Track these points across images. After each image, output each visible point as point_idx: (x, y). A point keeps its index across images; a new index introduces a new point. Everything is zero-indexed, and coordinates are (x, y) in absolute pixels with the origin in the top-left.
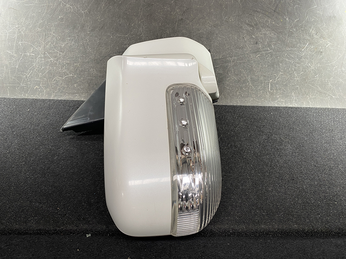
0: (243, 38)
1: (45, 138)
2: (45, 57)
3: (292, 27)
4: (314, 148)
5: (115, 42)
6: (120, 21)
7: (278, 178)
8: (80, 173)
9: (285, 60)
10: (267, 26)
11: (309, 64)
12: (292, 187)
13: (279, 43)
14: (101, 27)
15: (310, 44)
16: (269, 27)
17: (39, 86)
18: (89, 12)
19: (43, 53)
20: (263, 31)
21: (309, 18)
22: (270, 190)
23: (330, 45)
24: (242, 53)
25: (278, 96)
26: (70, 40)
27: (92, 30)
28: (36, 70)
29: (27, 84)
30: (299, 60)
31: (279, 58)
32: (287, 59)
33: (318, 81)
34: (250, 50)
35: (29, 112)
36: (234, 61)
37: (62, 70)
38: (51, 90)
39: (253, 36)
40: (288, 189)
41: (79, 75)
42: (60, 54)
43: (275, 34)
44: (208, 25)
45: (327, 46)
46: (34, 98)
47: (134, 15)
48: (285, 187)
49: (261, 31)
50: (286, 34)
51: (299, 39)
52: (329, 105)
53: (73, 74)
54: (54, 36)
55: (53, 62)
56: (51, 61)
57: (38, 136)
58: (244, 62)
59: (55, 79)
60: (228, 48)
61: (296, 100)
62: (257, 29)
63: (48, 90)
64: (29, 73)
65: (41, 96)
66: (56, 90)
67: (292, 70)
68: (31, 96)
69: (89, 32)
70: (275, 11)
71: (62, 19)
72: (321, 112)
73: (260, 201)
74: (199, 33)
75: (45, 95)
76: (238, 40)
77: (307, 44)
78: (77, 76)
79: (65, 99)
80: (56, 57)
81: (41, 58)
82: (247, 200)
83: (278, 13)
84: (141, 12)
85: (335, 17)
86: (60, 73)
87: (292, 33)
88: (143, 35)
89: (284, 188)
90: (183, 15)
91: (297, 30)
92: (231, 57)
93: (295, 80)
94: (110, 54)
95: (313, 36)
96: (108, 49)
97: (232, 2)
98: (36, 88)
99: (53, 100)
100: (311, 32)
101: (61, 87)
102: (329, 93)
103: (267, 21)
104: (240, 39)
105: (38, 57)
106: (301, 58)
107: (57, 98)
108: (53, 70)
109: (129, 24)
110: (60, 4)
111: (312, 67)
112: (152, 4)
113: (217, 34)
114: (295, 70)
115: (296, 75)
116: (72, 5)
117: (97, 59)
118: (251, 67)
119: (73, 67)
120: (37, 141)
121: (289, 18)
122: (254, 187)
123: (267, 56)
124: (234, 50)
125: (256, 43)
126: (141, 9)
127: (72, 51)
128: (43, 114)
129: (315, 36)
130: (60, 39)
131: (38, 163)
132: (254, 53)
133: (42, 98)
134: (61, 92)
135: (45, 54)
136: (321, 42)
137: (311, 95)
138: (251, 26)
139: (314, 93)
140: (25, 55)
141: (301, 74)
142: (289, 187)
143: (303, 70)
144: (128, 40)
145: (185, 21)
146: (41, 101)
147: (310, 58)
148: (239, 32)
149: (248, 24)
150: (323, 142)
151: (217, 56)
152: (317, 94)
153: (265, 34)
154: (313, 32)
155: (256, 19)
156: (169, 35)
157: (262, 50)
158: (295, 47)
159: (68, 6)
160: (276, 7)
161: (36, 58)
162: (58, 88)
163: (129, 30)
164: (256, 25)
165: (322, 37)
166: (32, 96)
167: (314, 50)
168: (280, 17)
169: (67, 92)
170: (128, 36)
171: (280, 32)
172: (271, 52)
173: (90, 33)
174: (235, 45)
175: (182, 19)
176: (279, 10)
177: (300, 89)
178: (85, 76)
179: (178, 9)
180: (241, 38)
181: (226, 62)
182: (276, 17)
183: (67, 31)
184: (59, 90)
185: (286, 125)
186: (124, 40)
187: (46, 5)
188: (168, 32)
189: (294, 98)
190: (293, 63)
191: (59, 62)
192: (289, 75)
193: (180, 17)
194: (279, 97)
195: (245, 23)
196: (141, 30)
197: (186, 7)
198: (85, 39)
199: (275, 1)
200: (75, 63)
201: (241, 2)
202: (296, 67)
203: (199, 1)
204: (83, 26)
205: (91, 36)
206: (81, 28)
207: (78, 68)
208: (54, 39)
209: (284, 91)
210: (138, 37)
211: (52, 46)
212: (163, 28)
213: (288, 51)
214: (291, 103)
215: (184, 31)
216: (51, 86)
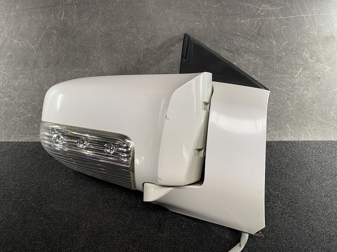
3: (281, 51)
5: (73, 77)
6: (76, 54)
9: (275, 88)
10: (251, 51)
11: (305, 92)
13: (266, 70)
14: (56, 62)
15: (304, 69)
16: (253, 53)
18: (41, 47)
20: (246, 57)
21: (301, 40)
23: (329, 70)
25: (270, 129)
26: (23, 78)
27: (47, 66)
30: (292, 87)
32: (277, 88)
33: (317, 110)
37: (19, 110)
38: (9, 131)
39: (234, 63)
41: (38, 115)
43: (260, 60)
45: (325, 71)
47: (92, 47)
49: (243, 57)
50: (273, 59)
51: (290, 64)
52: (332, 136)
53: (31, 114)
54: (5, 75)
55: (8, 102)
56: (5, 101)
59: (13, 120)
61: (292, 133)
62: (239, 54)
63: (7, 131)
66: (15, 132)
67: (285, 99)
69: (43, 68)
70: (258, 34)
71: (11, 56)
74: (170, 63)
75: (5, 137)
77: (301, 70)
78: (36, 115)
79: (26, 141)
80: (10, 96)
83: (263, 36)
84: (99, 43)
85: (333, 37)
86: (17, 113)
87: (281, 58)
88: (105, 68)
90: (149, 43)
91: (287, 54)
93: (289, 110)
95: (307, 60)
97: (206, 26)
99: (12, 142)
100: (305, 56)
101: (21, 128)
102: (332, 123)
103: (250, 46)
106: (294, 86)
107: (17, 140)
108: (10, 111)
109: (87, 57)
110: (6, 40)
111: (309, 95)
112: (111, 34)
114: (288, 99)
115: (290, 104)
116: (20, 40)
119: (30, 106)
121: (276, 41)
126: (99, 40)
127: (28, 90)
129: (310, 60)
130: (12, 78)
134: (22, 133)
136: (317, 66)
137: (310, 126)
138: (231, 52)
139: (313, 124)
141: (296, 103)
143: (297, 99)
144: (88, 74)
145: (152, 50)
147: (306, 85)
149: (227, 50)
152: (318, 124)
153: (249, 60)
154: (307, 56)
155: (236, 44)
156: (135, 66)
158: (287, 74)
159: (15, 41)
160: (260, 30)
162: (17, 129)
163: (88, 63)
164: (237, 50)
165: (318, 60)
167: (310, 77)
168: (265, 40)
169: (28, 133)
170: (88, 70)
171: (267, 57)
173: (44, 70)
175: (147, 48)
176: (263, 33)
177: (295, 120)
179: (141, 37)
182: (261, 41)
183: (19, 69)
184: (19, 131)
185: (277, 169)
186: (84, 75)
188: (133, 64)
189: (289, 130)
190: (285, 91)
191: (15, 101)
192: (281, 105)
193: (145, 47)
194: (272, 129)
195: (224, 49)
196: (101, 62)
197: (151, 35)
198: (39, 76)
199: (258, 22)
200: (33, 102)
201: (216, 25)
202: (289, 95)
203: (165, 27)
204: (35, 63)
205: (46, 72)
206: (33, 65)
207: (36, 107)
208: (6, 78)
209: (277, 123)
210: (100, 71)
211: (4, 85)
212: (127, 60)
213: (277, 77)
214: (286, 136)
215: (151, 62)
216: (10, 127)
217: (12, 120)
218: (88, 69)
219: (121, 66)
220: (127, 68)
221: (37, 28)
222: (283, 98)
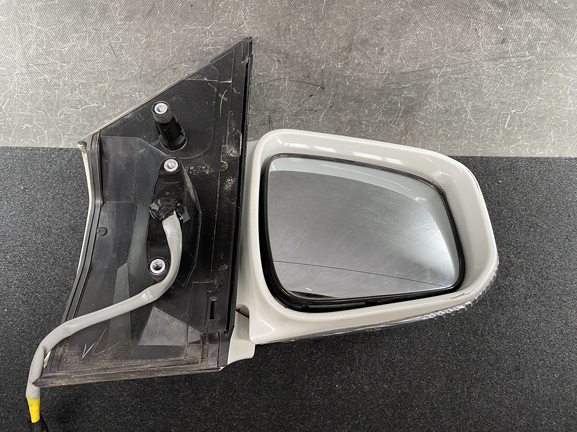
0: (476, 30)
2: (30, 73)
5: (182, 41)
9: (557, 76)
10: (540, 7)
13: (555, 43)
14: (147, 11)
16: (543, 11)
17: (31, 124)
19: (24, 65)
20: (527, 17)
25: (520, 137)
26: (78, 39)
27: (127, 18)
28: (18, 96)
29: (4, 122)
31: (545, 70)
32: (561, 75)
34: (485, 55)
36: (444, 76)
37: (74, 95)
38: (57, 130)
39: (499, 26)
41: (111, 105)
42: (62, 67)
43: (551, 26)
46: (27, 144)
49: (520, 17)
53: (97, 103)
54: (40, 31)
55: (50, 81)
56: (45, 79)
58: (465, 78)
59: (62, 112)
60: (436, 51)
61: (554, 144)
62: (514, 12)
63: (52, 130)
65: (40, 141)
66: (68, 131)
68: (19, 141)
69: (121, 21)
74: (376, 21)
75: (49, 139)
76: (464, 34)
78: (107, 105)
80: (54, 72)
86: (69, 101)
88: (246, 26)
92: (440, 68)
93: (565, 110)
94: (172, 65)
96: (169, 55)
98: (27, 127)
101: (78, 126)
104: (468, 32)
105: (15, 73)
107: (73, 144)
108: (55, 97)
109: (213, 4)
113: (415, 23)
115: (570, 102)
117: (145, 75)
118: (479, 87)
119: (96, 89)
124: (448, 56)
125: (503, 42)
127: (89, 61)
130: (55, 38)
144: (212, 36)
148: (468, 18)
151: (408, 66)
153: (528, 25)
156: (306, 24)
157: (511, 56)
161: (10, 74)
162: (72, 126)
163: (213, 16)
170: (211, 28)
171: (564, 22)
172: (530, 60)
178: (124, 105)
180: (470, 30)
181: (425, 78)
183: (68, 20)
184: (75, 130)
186: (203, 37)
189: (551, 139)
190: (572, 81)
191: (64, 81)
192: (554, 102)
194: (522, 137)
196: (240, 14)
198: (113, 35)
200: (100, 83)
204: (104, 9)
205: (126, 30)
206: (99, 14)
207: (106, 91)
208: (43, 37)
209: (536, 128)
210: (235, 30)
211: (41, 51)
213: (569, 58)
214: (543, 147)
215: (340, 18)
216: (57, 124)
217: (60, 112)
218: (212, 26)
219: (279, 24)
220: (291, 27)
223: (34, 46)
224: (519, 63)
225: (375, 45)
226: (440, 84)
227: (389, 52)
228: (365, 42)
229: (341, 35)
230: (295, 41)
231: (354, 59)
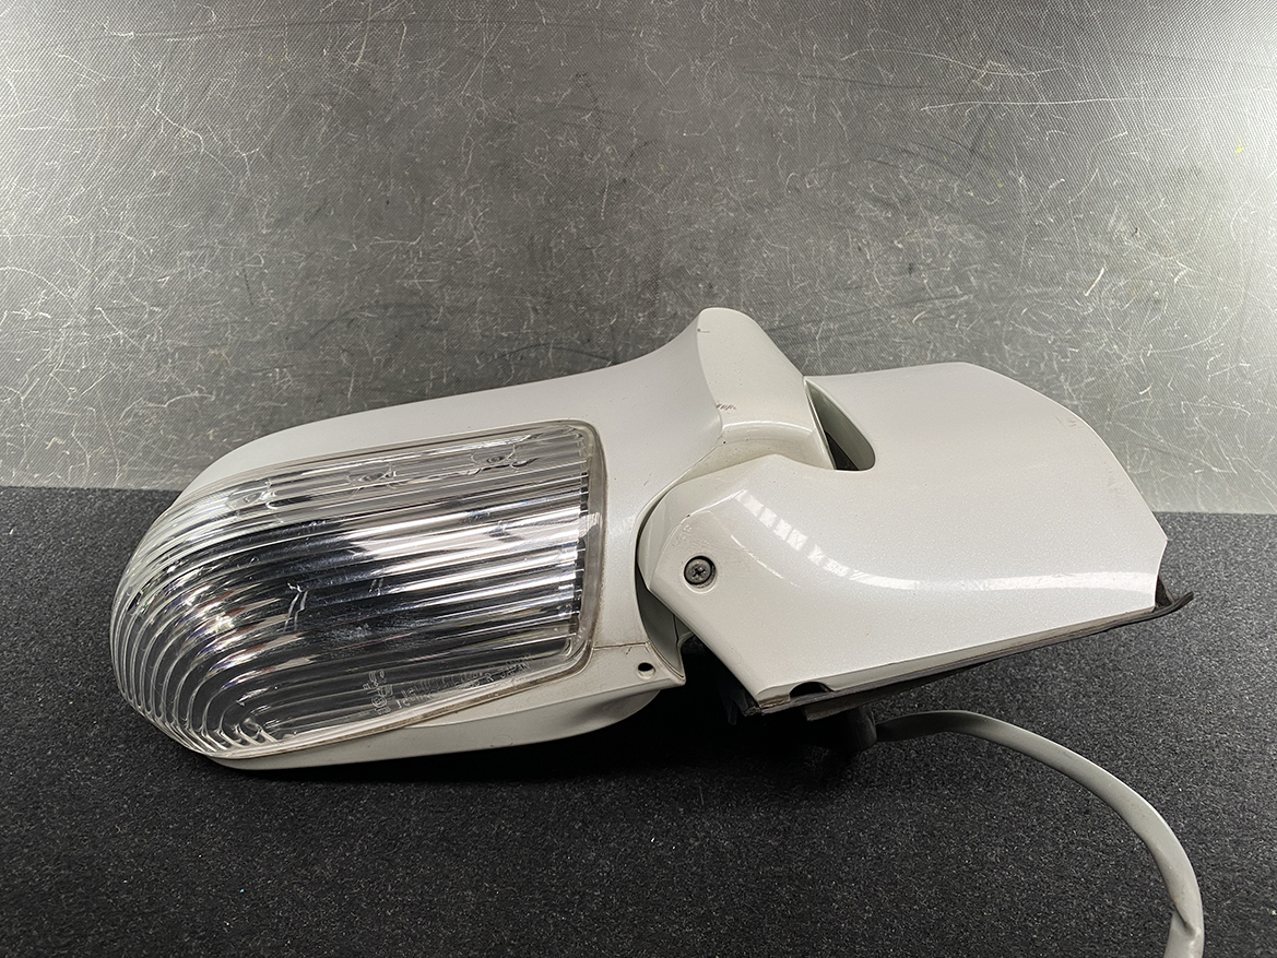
0: (860, 249)
1: (62, 646)
2: (92, 326)
3: (1041, 210)
4: (1162, 676)
5: (366, 267)
6: (386, 188)
7: (1022, 804)
8: (188, 797)
9: (1024, 332)
10: (948, 204)
11: (1115, 347)
12: (1085, 844)
13: (996, 268)
14: (313, 210)
15: (1111, 272)
16: (957, 211)
17: (64, 438)
18: (270, 155)
19: (86, 308)
20: (935, 223)
21: (1103, 177)
22: (993, 859)
23: (1187, 275)
24: (859, 308)
26: (191, 260)
27: (279, 223)
28: (57, 374)
29: (15, 430)
30: (1076, 330)
31: (998, 322)
32: (1029, 329)
33: (1151, 409)
34: (889, 296)
35: (12, 540)
36: (827, 339)
37: (160, 372)
38: (112, 453)
39: (896, 242)
40: (1070, 853)
41: (225, 394)
43: (978, 236)
44: (725, 202)
45: (1176, 280)
46: (45, 483)
47: (441, 166)
48: (1055, 844)
49: (924, 224)
50: (1018, 236)
51: (1070, 252)
52: (1199, 500)
53: (201, 391)
54: (130, 246)
55: (124, 343)
56: (116, 339)
57: (32, 639)
58: (867, 342)
59: (132, 410)
60: (803, 289)
62: (912, 215)
63: (102, 450)
64: (28, 386)
65: (72, 477)
66: (132, 454)
67: (1051, 368)
68: (30, 478)
69: (268, 227)
70: (972, 151)
71: (164, 180)
72: (1174, 528)
73: (955, 912)
74: (692, 234)
75: (90, 473)
76: (842, 258)
77: (1102, 272)
78: (217, 396)
79: (167, 488)
81: (77, 327)
82: (897, 907)
83: (987, 159)
84: (467, 154)
85: (1198, 172)
86: (149, 386)
87: (1043, 232)
88: (477, 242)
89: (1050, 849)
90: (629, 164)
91: (1059, 221)
92: (816, 322)
94: (347, 313)
95: (1122, 241)
96: (342, 292)
97: (812, 119)
98: (55, 444)
99: (119, 490)
100: (1114, 227)
101: (154, 443)
102: (1199, 455)
103: (946, 188)
104: (848, 254)
105: (65, 326)
106: (1080, 325)
107: (136, 484)
108: (125, 376)
109: (423, 200)
110: (155, 126)
111: (1127, 359)
112: (511, 126)
113: (758, 237)
114: (1063, 369)
115: (1066, 386)
116: (205, 128)
117: (296, 332)
118: (895, 360)
119: (202, 361)
120: (27, 661)
121: (1028, 177)
122: (927, 848)
123: (953, 317)
124: (826, 298)
125: (911, 269)
126: (468, 143)
127: (202, 303)
128: (72, 548)
129: (1128, 242)
130: (153, 257)
131: (13, 757)
132: (901, 305)
133: (75, 486)
134: (157, 461)
135: (92, 311)
136: (1153, 263)
137: (1130, 464)
138: (888, 205)
139: (1140, 458)
140: (14, 319)
141: (1087, 385)
142: (1072, 843)
143: (1091, 370)
144: (419, 259)
145: (637, 188)
146: (71, 496)
147: (1116, 324)
148: (841, 228)
149: (876, 200)
150: (1195, 649)
152: (1153, 458)
153: (942, 236)
154: (1122, 227)
155: (906, 181)
156: (577, 240)
157: (933, 295)
158: (1058, 284)
159: (186, 131)
160: (978, 138)
161: (58, 325)
162: (143, 443)
163: (422, 221)
164: (907, 200)
165: (1154, 244)
166: (36, 476)
167: (1129, 297)
168: (992, 172)
169: (176, 462)
170: (418, 244)
171: (997, 228)
172: (966, 303)
173: (271, 233)
174: (830, 276)
175: (624, 181)
176: (988, 147)
178: (249, 396)
179: (607, 143)
180: (850, 250)
181: (796, 342)
182: (980, 174)
183: (182, 226)
184: (147, 451)
186: (404, 261)
187: (102, 131)
188: (573, 230)
190: (1054, 343)
191: (149, 342)
193: (618, 175)
195: (866, 195)
196: (467, 221)
197: (640, 137)
198: (251, 254)
199: (973, 115)
200: (213, 347)
201: (846, 117)
202: (1066, 357)
203: (686, 114)
204: (244, 207)
205: (274, 245)
206: (235, 215)
207: (221, 366)
208: (132, 255)
210: (459, 249)
211: (122, 282)
212: (554, 215)
213: (1030, 296)
215: (634, 227)
216: (116, 437)
217: (127, 409)
218: (420, 241)
219: (532, 238)
220: (552, 245)
221: (267, 92)
222: (1046, 365)
223: (113, 273)
224: (951, 309)
225: (698, 279)
226: (823, 355)
227: (723, 292)
228: (679, 272)
229: (638, 259)
230: (561, 270)
231: (665, 306)
